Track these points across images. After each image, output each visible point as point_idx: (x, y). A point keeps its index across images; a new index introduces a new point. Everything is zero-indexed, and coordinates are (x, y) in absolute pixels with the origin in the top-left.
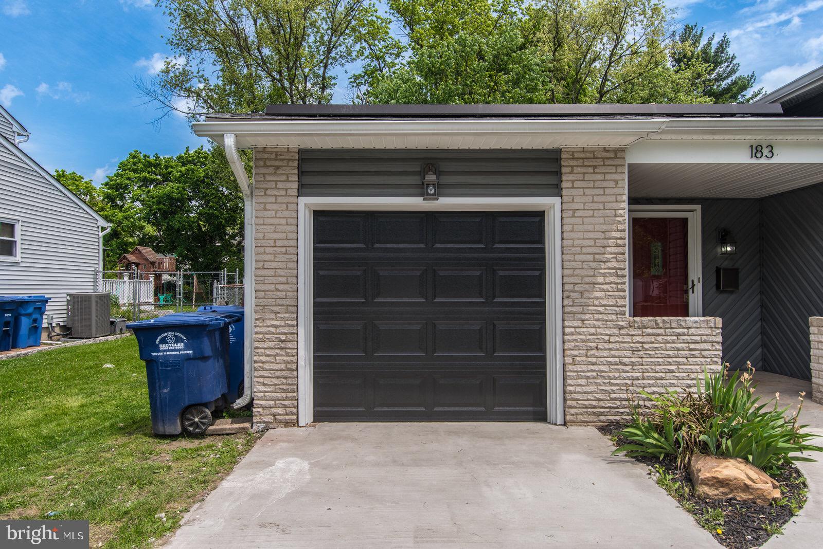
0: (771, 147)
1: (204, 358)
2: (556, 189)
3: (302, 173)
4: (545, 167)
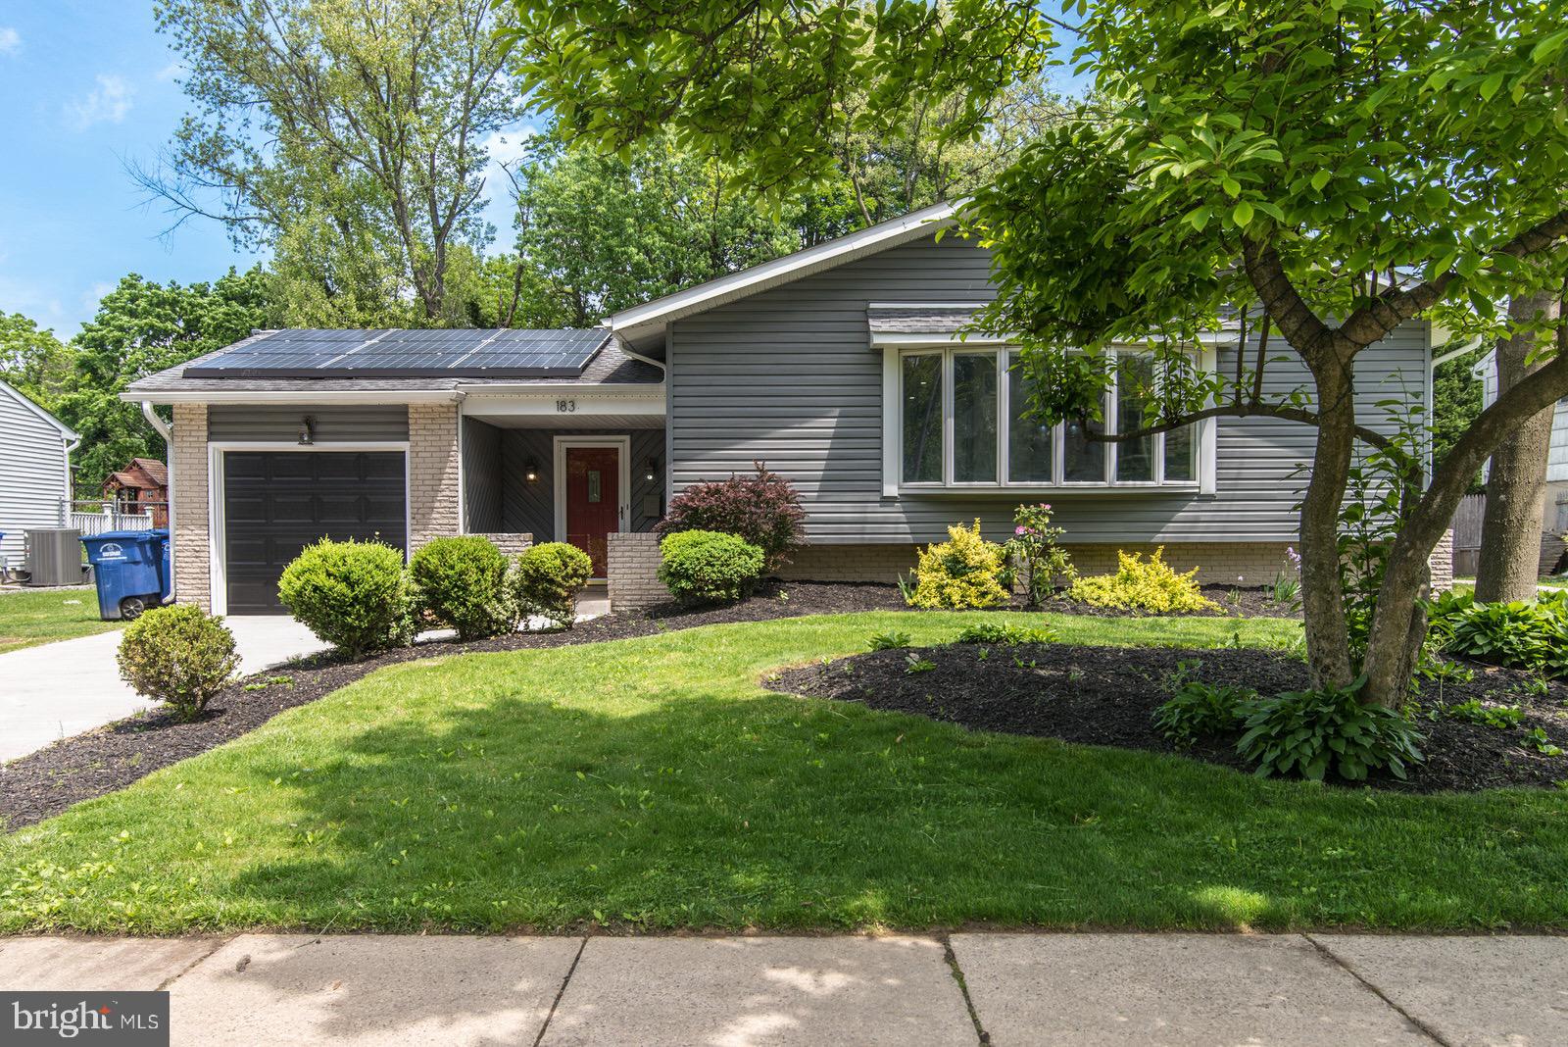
0: (573, 403)
1: (136, 563)
2: (404, 436)
3: (210, 423)
4: (396, 419)
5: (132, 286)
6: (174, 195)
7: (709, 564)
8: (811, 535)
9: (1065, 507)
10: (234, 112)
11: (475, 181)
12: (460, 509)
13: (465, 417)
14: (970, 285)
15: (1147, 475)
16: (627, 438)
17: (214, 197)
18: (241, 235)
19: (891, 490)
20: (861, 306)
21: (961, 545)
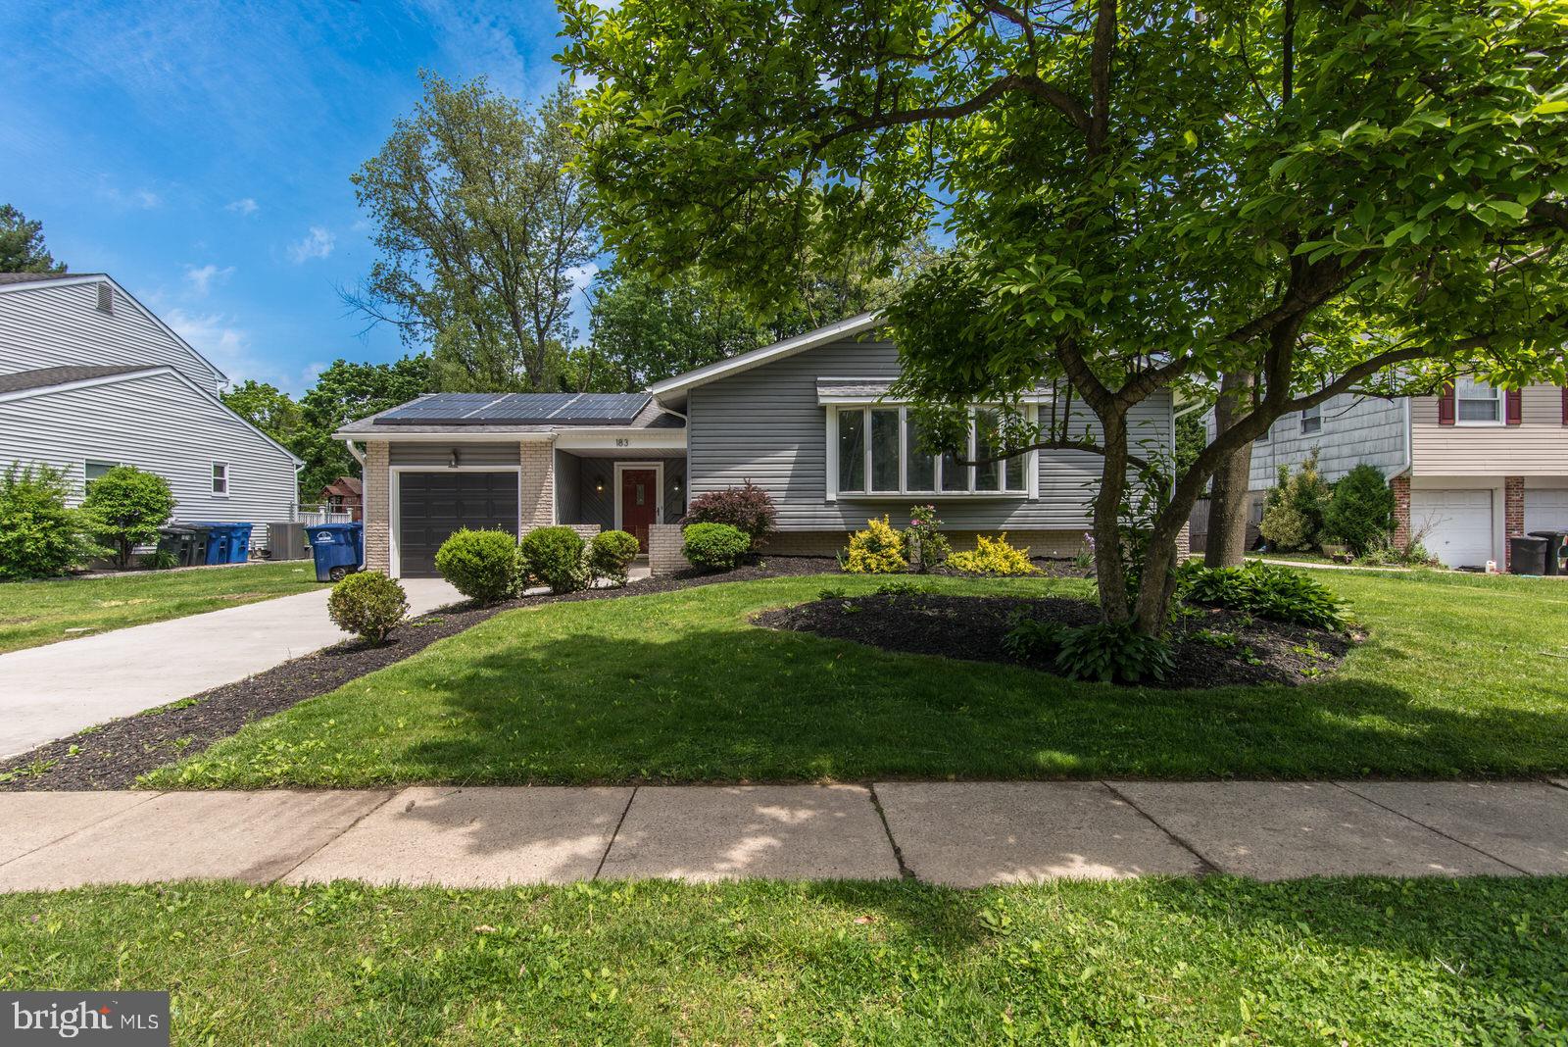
0: (627, 441)
1: (341, 545)
2: (518, 462)
3: (391, 454)
4: (512, 451)
5: (339, 366)
6: (368, 308)
7: (715, 544)
8: (781, 525)
9: (943, 507)
10: (408, 255)
11: (565, 300)
12: (553, 510)
13: (558, 450)
14: (882, 366)
15: (995, 487)
16: (662, 463)
17: (393, 311)
18: (408, 336)
19: (831, 496)
20: (812, 379)
21: (877, 532)
